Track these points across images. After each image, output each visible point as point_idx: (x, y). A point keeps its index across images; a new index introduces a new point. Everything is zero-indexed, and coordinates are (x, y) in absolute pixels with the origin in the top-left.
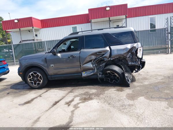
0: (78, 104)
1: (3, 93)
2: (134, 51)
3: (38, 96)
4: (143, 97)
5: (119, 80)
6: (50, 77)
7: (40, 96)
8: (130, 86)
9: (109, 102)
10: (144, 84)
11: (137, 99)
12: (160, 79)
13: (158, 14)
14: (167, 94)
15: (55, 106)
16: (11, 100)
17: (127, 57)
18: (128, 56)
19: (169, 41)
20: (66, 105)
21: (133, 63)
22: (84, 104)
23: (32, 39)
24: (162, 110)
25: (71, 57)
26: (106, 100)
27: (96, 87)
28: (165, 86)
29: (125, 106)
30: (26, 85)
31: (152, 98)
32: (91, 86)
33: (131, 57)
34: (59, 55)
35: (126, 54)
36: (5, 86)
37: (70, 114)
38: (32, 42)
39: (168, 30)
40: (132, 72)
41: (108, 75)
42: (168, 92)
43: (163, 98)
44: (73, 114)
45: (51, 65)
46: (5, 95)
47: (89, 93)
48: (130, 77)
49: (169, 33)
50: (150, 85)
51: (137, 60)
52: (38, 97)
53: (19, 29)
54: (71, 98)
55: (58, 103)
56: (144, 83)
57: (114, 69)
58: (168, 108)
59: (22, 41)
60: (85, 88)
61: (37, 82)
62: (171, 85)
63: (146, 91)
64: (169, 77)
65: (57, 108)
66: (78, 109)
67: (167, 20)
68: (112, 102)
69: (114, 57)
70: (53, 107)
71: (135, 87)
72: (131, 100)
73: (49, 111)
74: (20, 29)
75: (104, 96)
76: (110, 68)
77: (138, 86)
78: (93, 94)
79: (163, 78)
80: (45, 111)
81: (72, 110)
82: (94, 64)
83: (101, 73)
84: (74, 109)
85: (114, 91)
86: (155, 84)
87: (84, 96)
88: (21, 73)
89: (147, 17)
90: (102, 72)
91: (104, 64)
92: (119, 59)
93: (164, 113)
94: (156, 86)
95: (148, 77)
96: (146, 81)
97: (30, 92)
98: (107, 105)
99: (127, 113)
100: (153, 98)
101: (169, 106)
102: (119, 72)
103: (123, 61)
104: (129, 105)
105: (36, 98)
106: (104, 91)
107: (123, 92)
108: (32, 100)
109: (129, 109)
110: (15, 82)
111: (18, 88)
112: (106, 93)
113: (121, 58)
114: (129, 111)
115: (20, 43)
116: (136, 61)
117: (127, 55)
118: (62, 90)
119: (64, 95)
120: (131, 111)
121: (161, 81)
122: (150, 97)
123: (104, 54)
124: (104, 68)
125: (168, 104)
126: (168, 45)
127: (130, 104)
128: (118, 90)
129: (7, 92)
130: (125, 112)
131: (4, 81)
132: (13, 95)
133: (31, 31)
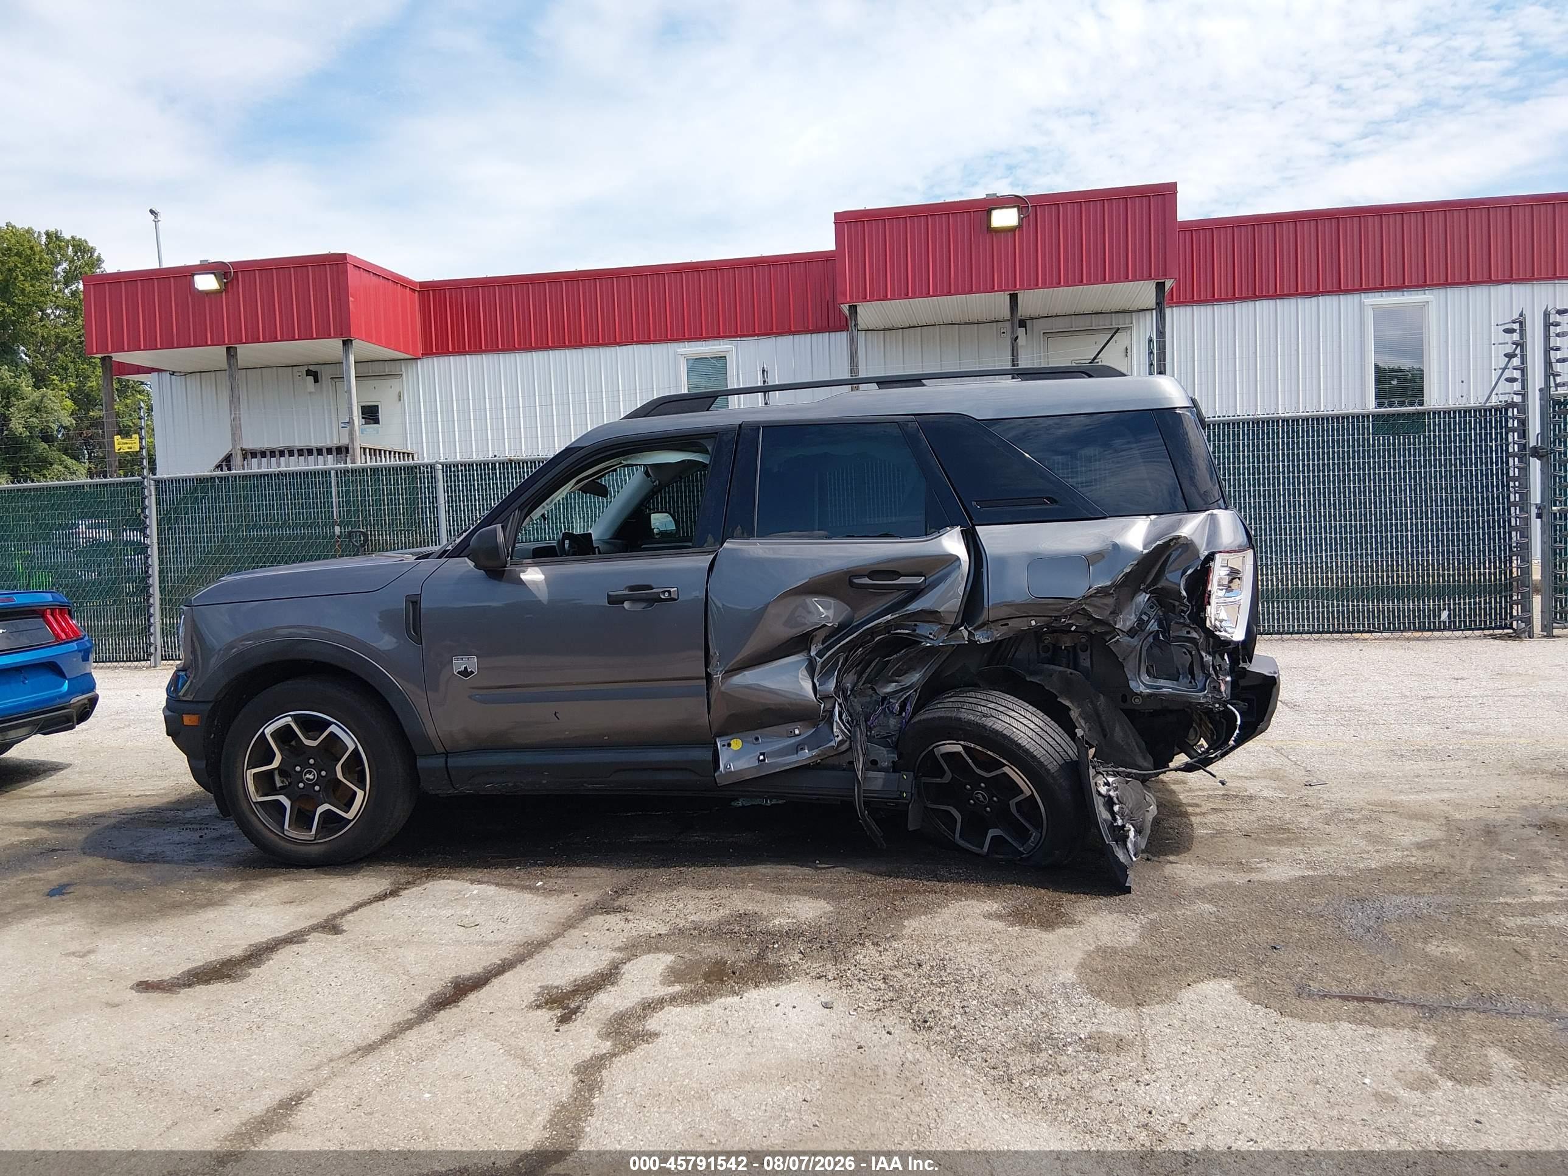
0: (651, 1006)
1: (14, 880)
2: (1177, 580)
3: (313, 929)
4: (1227, 985)
5: (1038, 825)
6: (440, 762)
7: (331, 926)
8: (1128, 890)
9: (927, 1005)
10: (1254, 876)
11: (1169, 998)
12: (1407, 839)
13: (1447, 283)
14: (1446, 969)
15: (443, 1015)
16: (74, 946)
17: (1113, 631)
18: (1126, 621)
19: (1536, 525)
20: (546, 1016)
21: (1167, 687)
22: (701, 1010)
23: (335, 442)
24: (1376, 1095)
25: (634, 600)
26: (902, 989)
27: (835, 875)
28: (1439, 899)
29: (1061, 1049)
30: (229, 828)
31: (1301, 992)
32: (789, 870)
33: (1153, 626)
34: (533, 575)
35: (1110, 601)
36: (38, 824)
37: (564, 1088)
38: (329, 463)
39: (1523, 423)
40: (1162, 762)
41: (942, 773)
42: (1456, 950)
43: (1401, 1002)
44: (591, 1090)
45: (459, 664)
46: (31, 899)
47: (761, 926)
48: (1142, 806)
49: (1536, 452)
50: (1313, 886)
51: (1208, 658)
52: (315, 935)
53: (223, 350)
54: (593, 954)
55: (472, 997)
56: (1259, 870)
57: (999, 726)
58: (1423, 1084)
59: (237, 459)
60: (738, 885)
61: (320, 810)
62: (1493, 895)
63: (1267, 936)
64: (1490, 832)
65: (461, 1032)
66: (642, 1049)
67: (1516, 337)
68: (946, 1012)
69: (1003, 621)
70: (429, 1027)
71: (1177, 898)
72: (1118, 1001)
73: (389, 1051)
74: (231, 352)
75: (888, 959)
76: (965, 715)
77: (1200, 893)
78: (792, 934)
79: (1439, 834)
80: (350, 1047)
81: (587, 1053)
82: (826, 675)
83: (886, 756)
84: (607, 1046)
85: (989, 916)
86: (1355, 878)
87: (712, 950)
88: (188, 720)
89: (1348, 303)
90: (895, 747)
91: (915, 677)
92: (1048, 639)
93: (1382, 1122)
94: (1361, 900)
95: (1305, 821)
96: (1285, 850)
97: (252, 888)
98: (900, 1031)
99: (1058, 1101)
100: (1310, 996)
101: (1441, 1072)
102: (1038, 753)
103: (1085, 661)
104: (1094, 1045)
105: (294, 938)
106: (897, 915)
107: (1062, 931)
108: (257, 955)
109: (1086, 1075)
110: (131, 804)
111: (147, 851)
112: (907, 931)
113: (1066, 630)
114: (1084, 1091)
115: (219, 467)
116: (1197, 671)
117: (1115, 613)
118: (532, 889)
119: (538, 931)
120: (1103, 1094)
121: (1417, 859)
122: (1289, 988)
123: (916, 592)
124: (915, 712)
125: (1432, 1054)
126: (1526, 559)
127: (1101, 1036)
128: (1019, 917)
129: (54, 875)
130: (1044, 1094)
131: (38, 784)
132: (93, 907)
133: (325, 373)
